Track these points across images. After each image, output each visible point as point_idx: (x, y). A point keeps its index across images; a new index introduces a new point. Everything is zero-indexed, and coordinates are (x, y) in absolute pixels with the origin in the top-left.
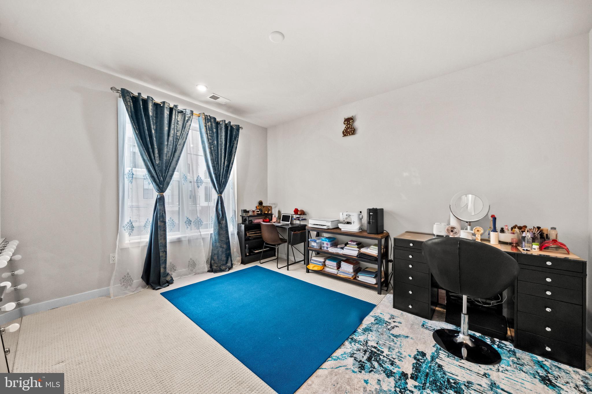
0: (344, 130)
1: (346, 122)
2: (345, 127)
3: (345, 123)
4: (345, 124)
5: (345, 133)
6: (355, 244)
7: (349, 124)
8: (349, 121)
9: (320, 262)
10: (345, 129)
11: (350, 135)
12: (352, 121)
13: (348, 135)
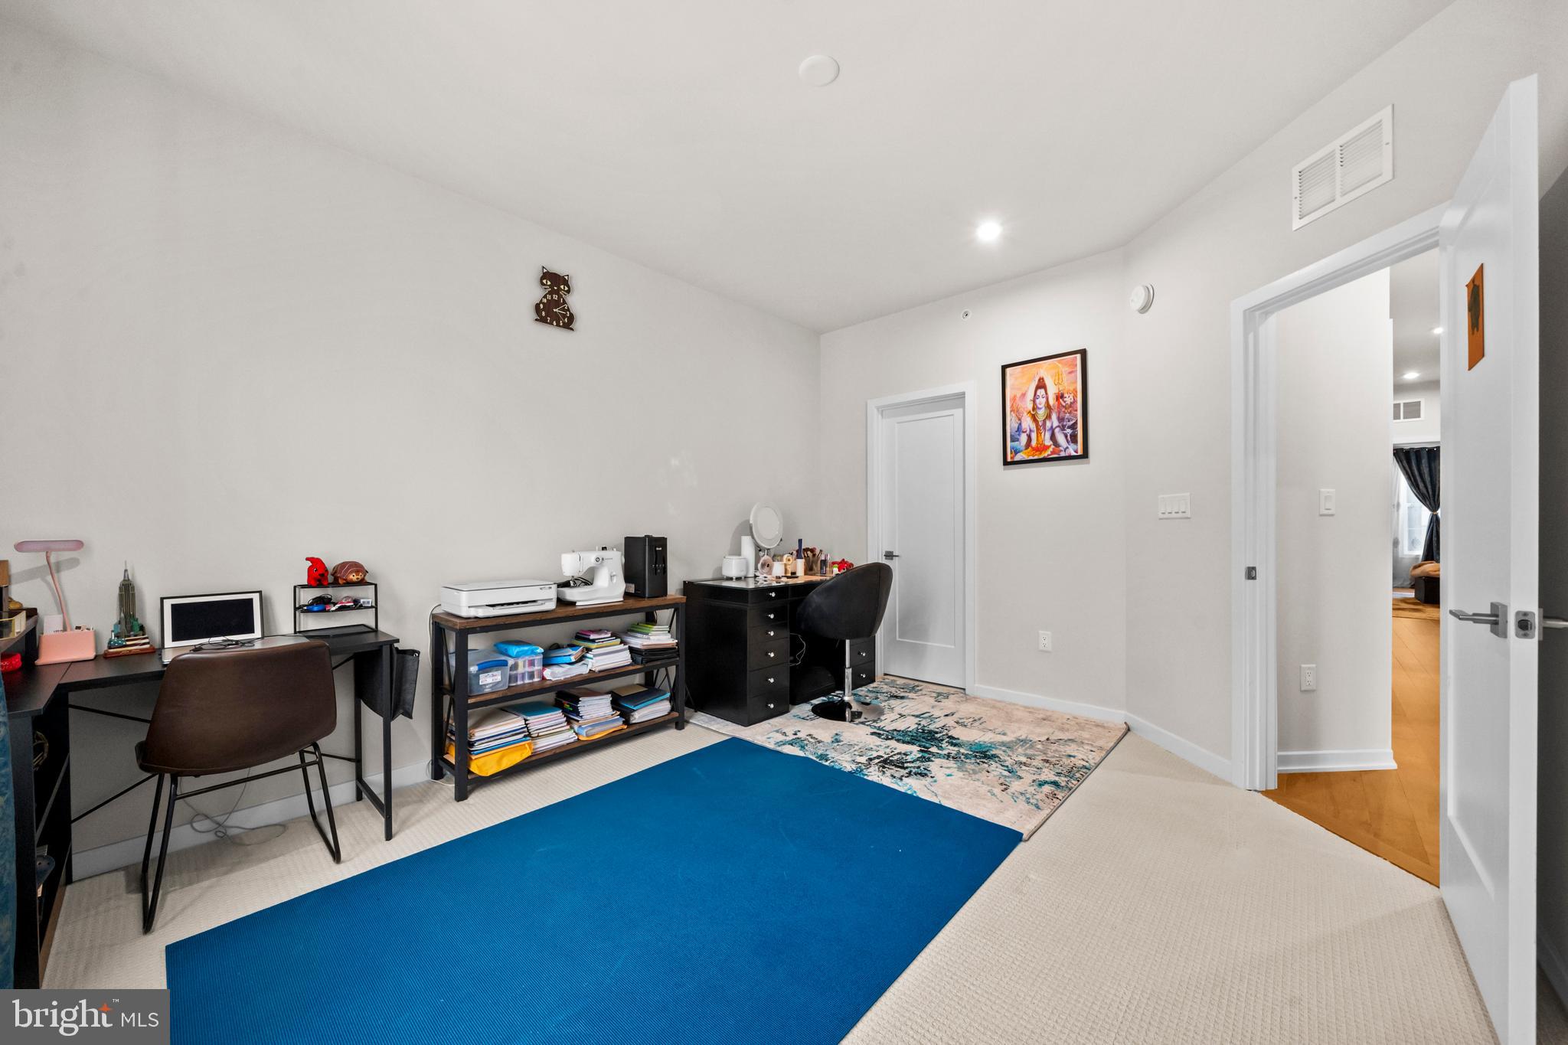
0: (541, 302)
1: (549, 283)
2: (545, 297)
3: (544, 281)
4: (544, 285)
5: (543, 313)
6: (609, 635)
7: (557, 292)
8: (555, 283)
9: (514, 732)
10: (545, 301)
11: (558, 325)
12: (566, 289)
13: (551, 323)
